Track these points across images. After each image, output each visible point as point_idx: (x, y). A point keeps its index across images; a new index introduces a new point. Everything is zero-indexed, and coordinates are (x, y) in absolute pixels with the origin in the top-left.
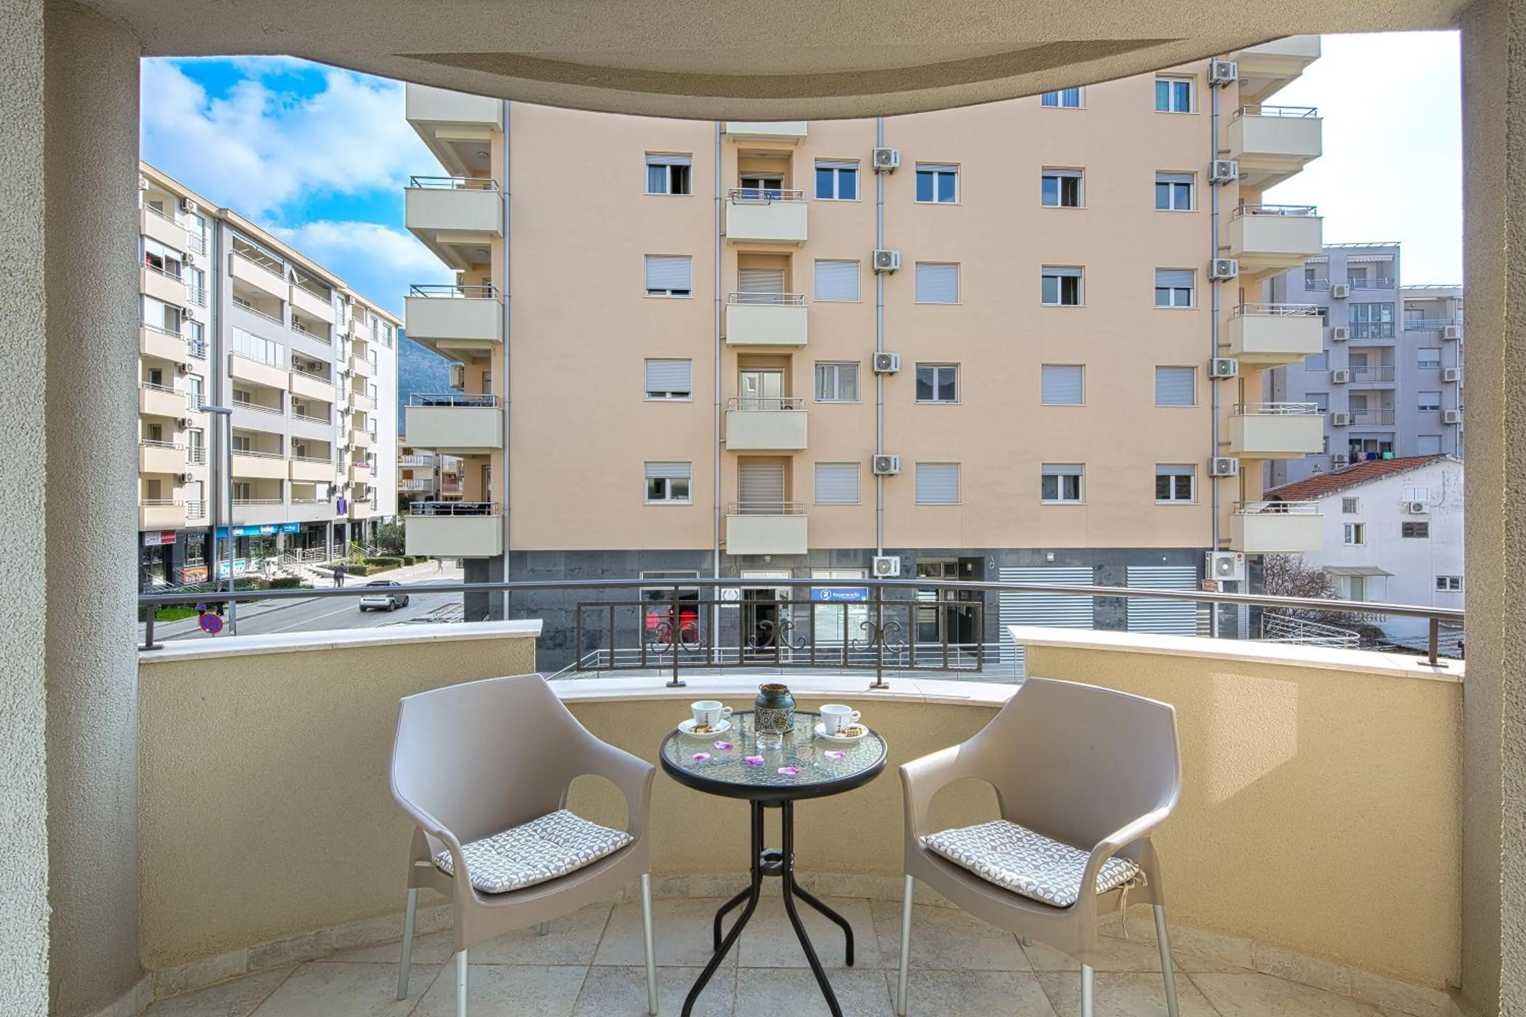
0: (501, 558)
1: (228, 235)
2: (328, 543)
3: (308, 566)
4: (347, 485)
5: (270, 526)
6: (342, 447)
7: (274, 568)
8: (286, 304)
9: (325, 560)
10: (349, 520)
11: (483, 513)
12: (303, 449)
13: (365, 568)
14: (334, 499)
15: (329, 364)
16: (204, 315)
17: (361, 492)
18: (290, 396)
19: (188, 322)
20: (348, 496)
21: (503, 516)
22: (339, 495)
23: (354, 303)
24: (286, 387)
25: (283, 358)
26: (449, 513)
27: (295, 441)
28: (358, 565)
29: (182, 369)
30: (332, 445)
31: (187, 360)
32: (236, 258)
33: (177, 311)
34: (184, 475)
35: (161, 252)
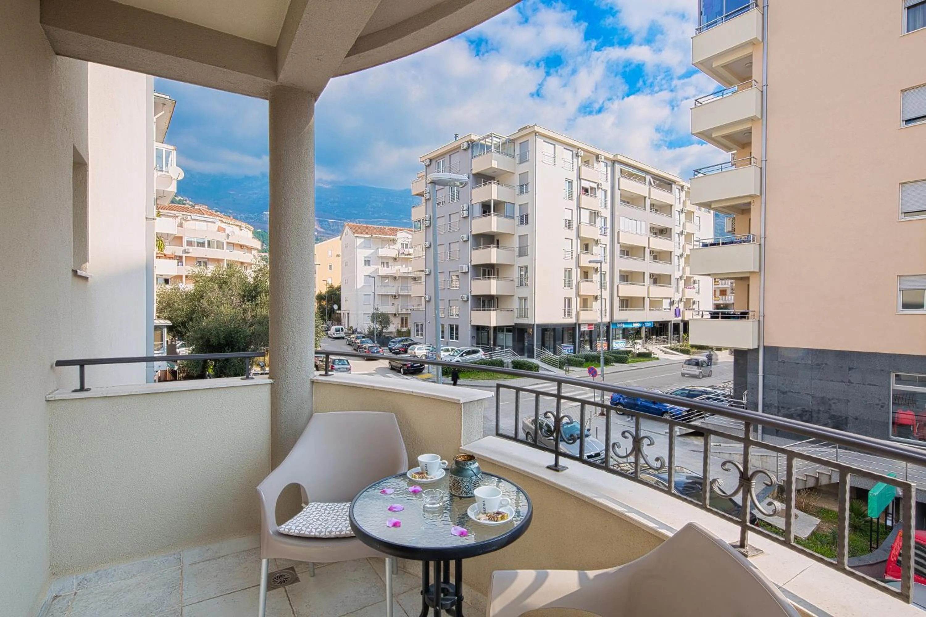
0: (756, 350)
1: (618, 167)
2: (669, 334)
3: (658, 346)
4: (681, 300)
5: (638, 323)
6: (678, 277)
7: (639, 346)
8: (647, 199)
9: (667, 344)
10: (682, 321)
11: (745, 318)
12: (656, 279)
13: (689, 351)
14: (673, 308)
15: (671, 229)
16: (606, 213)
17: (689, 304)
18: (649, 250)
19: (599, 218)
20: (681, 306)
21: (759, 321)
22: (676, 305)
23: (686, 190)
24: (647, 246)
25: (645, 229)
26: (718, 317)
27: (651, 275)
28: (686, 348)
29: (597, 242)
30: (672, 277)
31: (598, 237)
32: (621, 179)
33: (595, 213)
34: (597, 296)
35: (588, 185)
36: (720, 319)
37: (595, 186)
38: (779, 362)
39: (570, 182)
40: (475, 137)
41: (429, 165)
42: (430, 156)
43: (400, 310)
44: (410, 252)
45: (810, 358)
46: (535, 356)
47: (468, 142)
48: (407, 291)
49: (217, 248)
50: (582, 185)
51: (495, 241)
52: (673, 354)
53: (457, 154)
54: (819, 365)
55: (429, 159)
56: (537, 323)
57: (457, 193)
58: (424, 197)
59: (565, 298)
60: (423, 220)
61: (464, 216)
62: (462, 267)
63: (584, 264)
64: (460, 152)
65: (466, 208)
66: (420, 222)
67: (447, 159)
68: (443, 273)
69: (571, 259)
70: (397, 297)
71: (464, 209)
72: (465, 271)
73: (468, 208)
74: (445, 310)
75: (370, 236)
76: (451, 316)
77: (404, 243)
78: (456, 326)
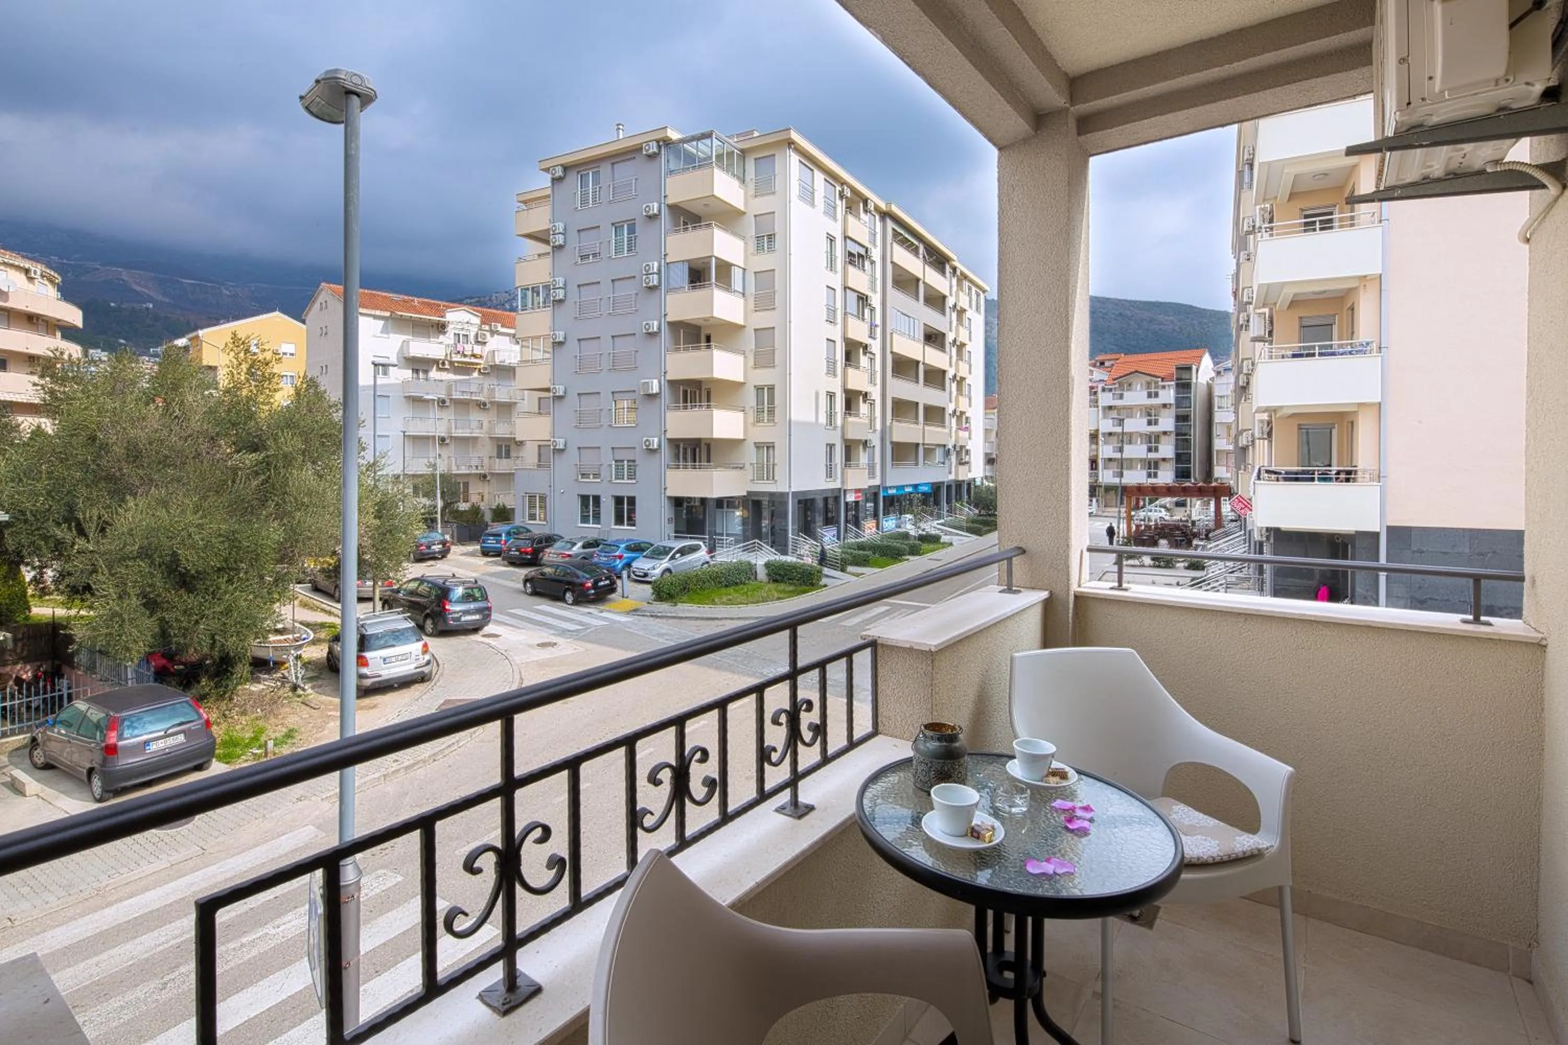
1: (890, 226)
2: (942, 503)
4: (954, 448)
5: (910, 486)
6: (951, 412)
8: (921, 282)
9: (939, 518)
12: (930, 415)
15: (944, 334)
16: (877, 300)
18: (923, 367)
19: (868, 307)
23: (959, 274)
24: (921, 359)
25: (919, 332)
27: (925, 408)
29: (863, 348)
30: (946, 411)
31: (868, 341)
32: (894, 246)
33: (862, 299)
34: (866, 441)
35: (855, 249)
36: (1316, 482)
37: (863, 252)
38: (1414, 552)
39: (831, 239)
40: (674, 135)
41: (560, 179)
42: (565, 160)
43: (455, 468)
44: (475, 352)
45: (1467, 544)
46: (790, 550)
47: (658, 142)
48: (469, 431)
50: (848, 248)
51: (703, 338)
52: (957, 534)
53: (632, 162)
54: (1482, 555)
55: (562, 165)
56: (793, 490)
57: (629, 240)
58: (547, 242)
59: (827, 445)
60: (547, 287)
61: (651, 284)
62: (647, 383)
63: (850, 386)
64: (639, 160)
65: (655, 270)
66: (535, 290)
67: (605, 170)
68: (596, 396)
69: (835, 375)
70: (447, 441)
71: (651, 272)
72: (654, 392)
73: (659, 270)
74: (602, 468)
75: (388, 314)
76: (616, 479)
77: (461, 333)
78: (629, 498)
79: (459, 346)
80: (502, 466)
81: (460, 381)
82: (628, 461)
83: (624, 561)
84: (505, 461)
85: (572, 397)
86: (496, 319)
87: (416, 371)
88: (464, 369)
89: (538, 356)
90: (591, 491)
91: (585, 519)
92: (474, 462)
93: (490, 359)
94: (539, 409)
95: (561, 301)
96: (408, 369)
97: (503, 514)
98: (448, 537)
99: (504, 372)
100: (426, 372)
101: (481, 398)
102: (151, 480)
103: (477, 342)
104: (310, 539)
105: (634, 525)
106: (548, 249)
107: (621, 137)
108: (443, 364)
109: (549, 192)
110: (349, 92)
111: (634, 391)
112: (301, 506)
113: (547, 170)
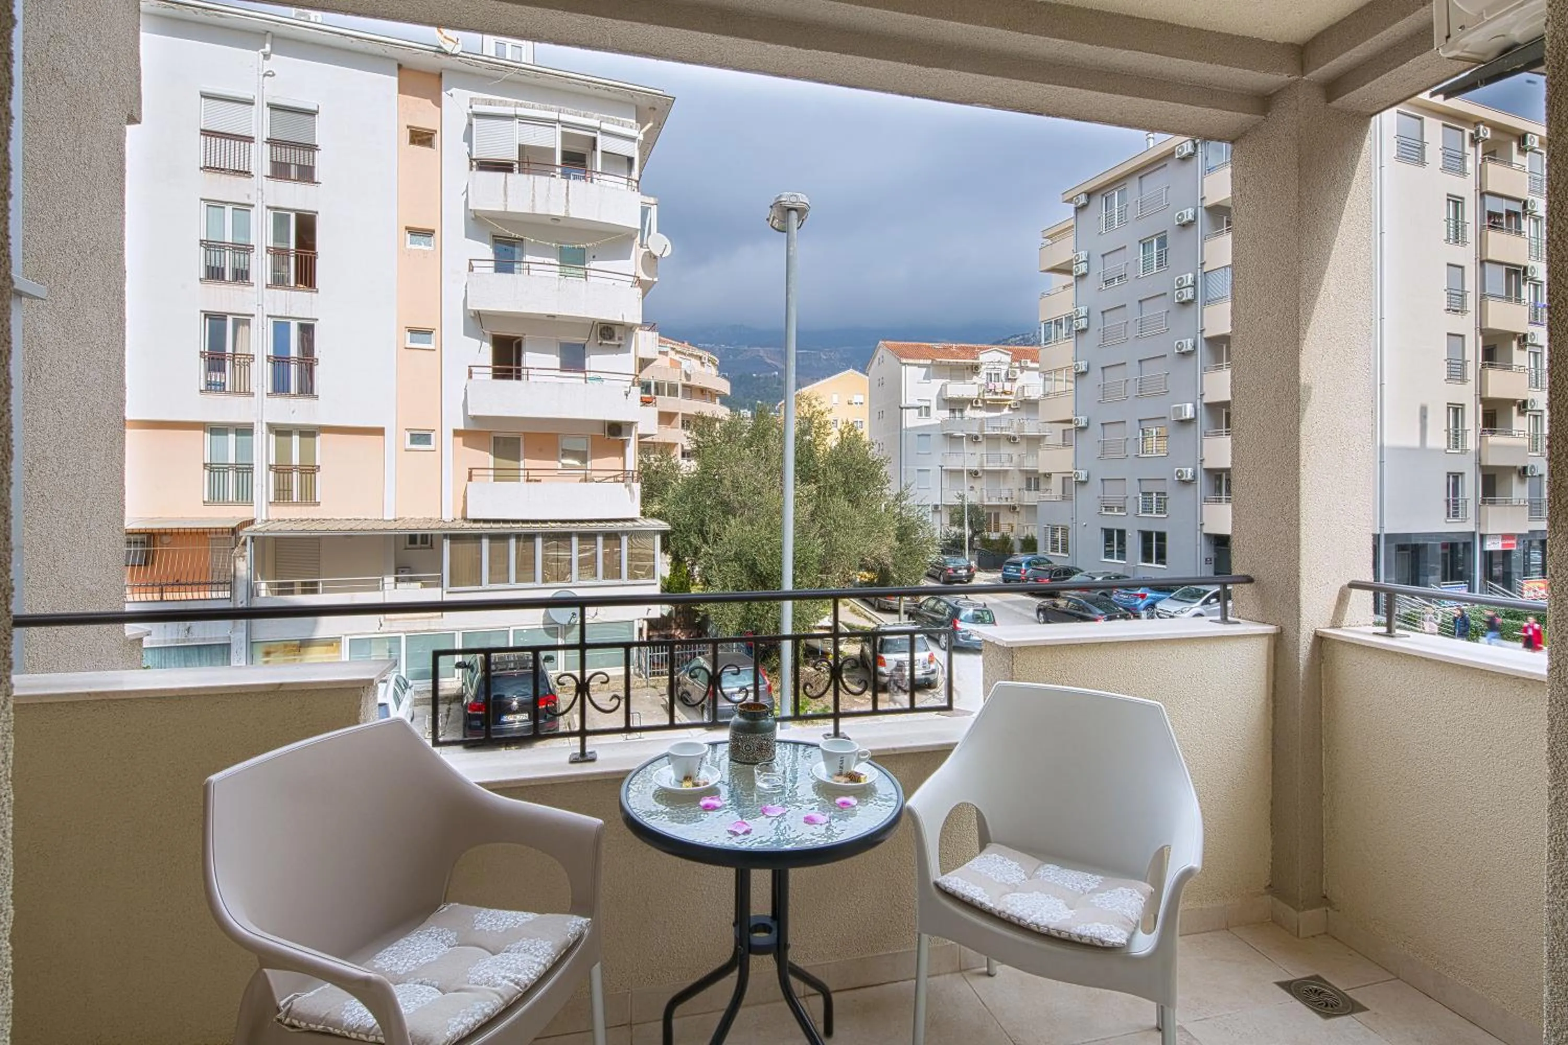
19: (1528, 282)
29: (1522, 341)
31: (1524, 329)
33: (1517, 272)
34: (1525, 468)
35: (1501, 207)
37: (1518, 208)
39: (1455, 201)
41: (1084, 206)
42: (1088, 187)
43: (986, 499)
44: (1006, 389)
47: (1194, 140)
48: (998, 464)
49: (669, 395)
50: (1489, 208)
53: (1164, 169)
55: (1085, 193)
56: (1386, 531)
57: (1159, 255)
58: (1069, 272)
59: (1449, 474)
60: (1069, 318)
61: (1184, 299)
62: (1180, 408)
63: (1492, 393)
64: (1171, 164)
65: (1190, 282)
66: (1058, 323)
67: (1133, 185)
68: (1122, 425)
69: (1463, 380)
70: (980, 474)
71: (1184, 285)
72: (1188, 417)
73: (1195, 282)
74: (1127, 501)
75: (929, 362)
76: (1143, 512)
77: (993, 372)
78: (1158, 534)
79: (990, 384)
80: (1030, 498)
81: (992, 418)
82: (1157, 494)
83: (1147, 601)
84: (1033, 493)
85: (1095, 428)
86: (1026, 355)
87: (953, 411)
88: (995, 406)
89: (1060, 387)
90: (1115, 525)
91: (1109, 554)
92: (1005, 494)
93: (1020, 394)
94: (1064, 440)
95: (1084, 331)
96: (945, 409)
97: (1029, 545)
98: (973, 563)
99: (1030, 405)
100: (961, 411)
101: (1011, 433)
102: (746, 504)
103: (1008, 380)
104: (842, 554)
105: (1164, 563)
106: (1070, 279)
107: (1151, 146)
108: (977, 402)
109: (1072, 222)
110: (790, 209)
111: (1164, 418)
112: (838, 527)
113: (1070, 201)
